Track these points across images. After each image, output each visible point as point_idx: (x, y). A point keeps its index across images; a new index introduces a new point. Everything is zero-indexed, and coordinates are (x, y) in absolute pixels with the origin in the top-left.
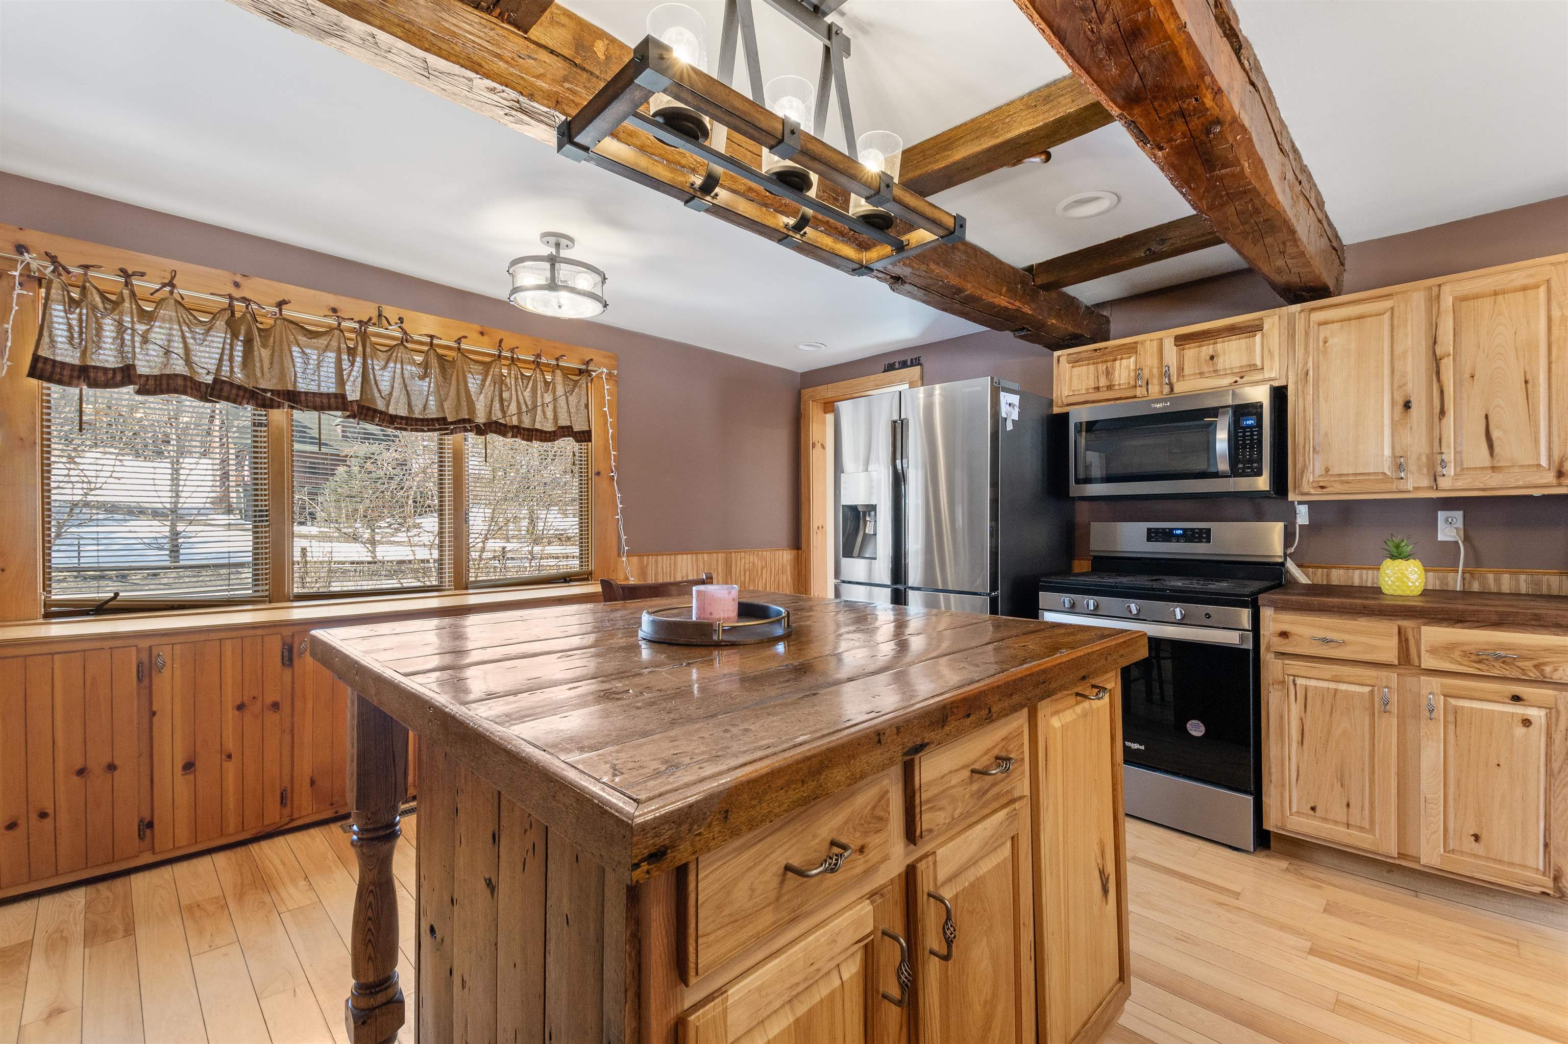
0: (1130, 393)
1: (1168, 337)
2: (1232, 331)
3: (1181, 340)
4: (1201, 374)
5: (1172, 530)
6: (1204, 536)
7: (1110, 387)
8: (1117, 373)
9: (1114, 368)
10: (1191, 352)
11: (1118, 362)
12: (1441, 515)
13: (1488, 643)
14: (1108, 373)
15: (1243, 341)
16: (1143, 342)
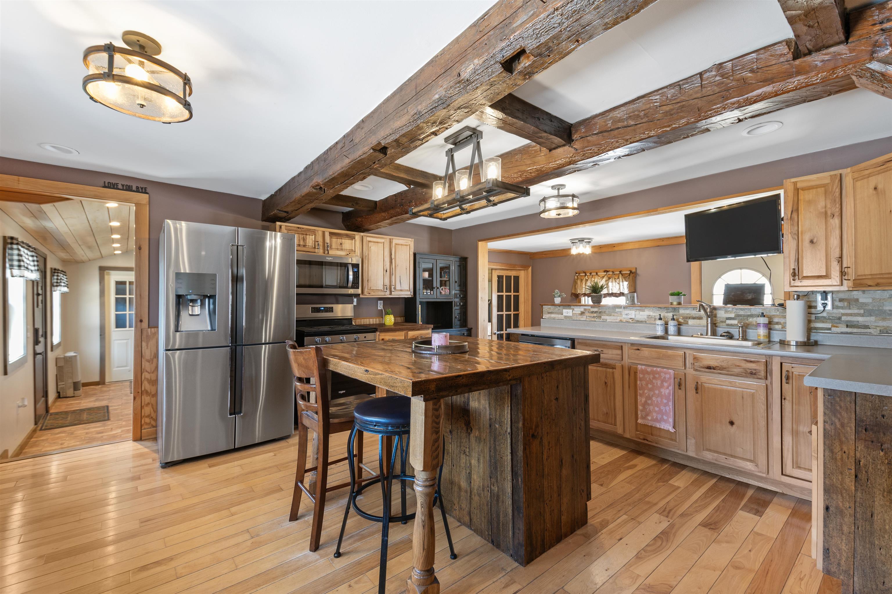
0: (313, 250)
1: (327, 231)
2: (347, 236)
3: (331, 234)
4: (338, 249)
5: (320, 308)
6: (331, 310)
7: (304, 246)
8: (308, 240)
9: (306, 238)
10: (334, 240)
11: (308, 236)
12: (379, 302)
13: (414, 336)
14: (304, 240)
15: (350, 241)
16: (318, 231)
